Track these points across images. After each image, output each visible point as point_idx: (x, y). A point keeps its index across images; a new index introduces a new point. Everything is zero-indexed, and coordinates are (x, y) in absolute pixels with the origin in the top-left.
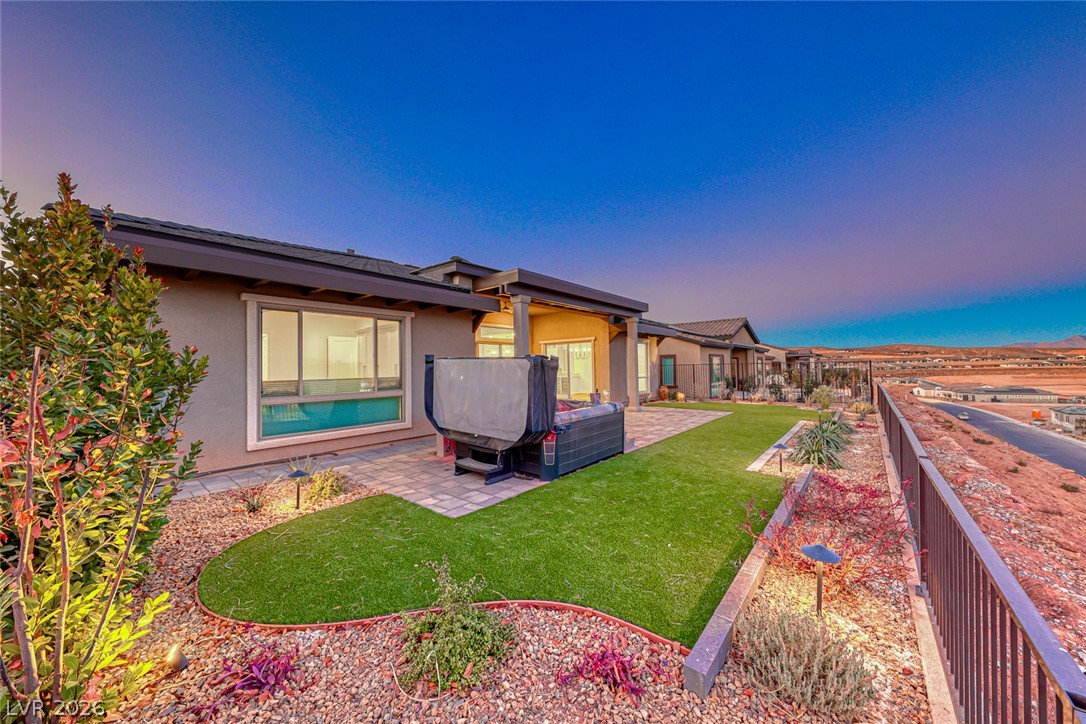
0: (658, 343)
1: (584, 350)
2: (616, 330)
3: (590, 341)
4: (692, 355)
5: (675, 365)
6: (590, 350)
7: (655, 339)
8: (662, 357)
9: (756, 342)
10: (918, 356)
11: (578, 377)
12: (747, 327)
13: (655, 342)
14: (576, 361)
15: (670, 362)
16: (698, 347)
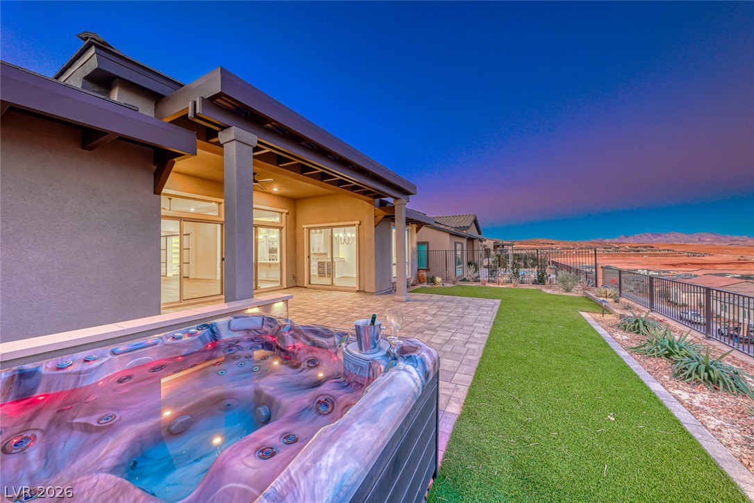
0: (418, 230)
1: (349, 235)
2: (382, 213)
3: (354, 225)
4: (442, 242)
5: (428, 251)
6: (354, 235)
7: (415, 226)
8: (419, 244)
9: (480, 233)
10: (549, 246)
11: (343, 260)
12: (475, 222)
13: (415, 229)
14: (341, 246)
15: (424, 248)
16: (448, 235)
